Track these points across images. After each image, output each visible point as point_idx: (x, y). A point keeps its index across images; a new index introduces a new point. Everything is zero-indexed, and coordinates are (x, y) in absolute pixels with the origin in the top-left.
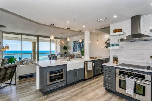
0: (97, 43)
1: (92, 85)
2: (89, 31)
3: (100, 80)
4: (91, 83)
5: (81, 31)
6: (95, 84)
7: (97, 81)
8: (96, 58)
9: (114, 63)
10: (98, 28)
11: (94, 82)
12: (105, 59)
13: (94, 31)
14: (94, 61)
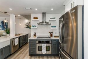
0: (20, 24)
1: (19, 56)
2: (14, 14)
3: (24, 50)
4: (18, 55)
5: (6, 13)
6: (21, 54)
7: (22, 52)
8: (20, 35)
9: (34, 37)
10: (22, 14)
11: (20, 53)
12: (26, 35)
13: (19, 16)
14: (19, 38)
